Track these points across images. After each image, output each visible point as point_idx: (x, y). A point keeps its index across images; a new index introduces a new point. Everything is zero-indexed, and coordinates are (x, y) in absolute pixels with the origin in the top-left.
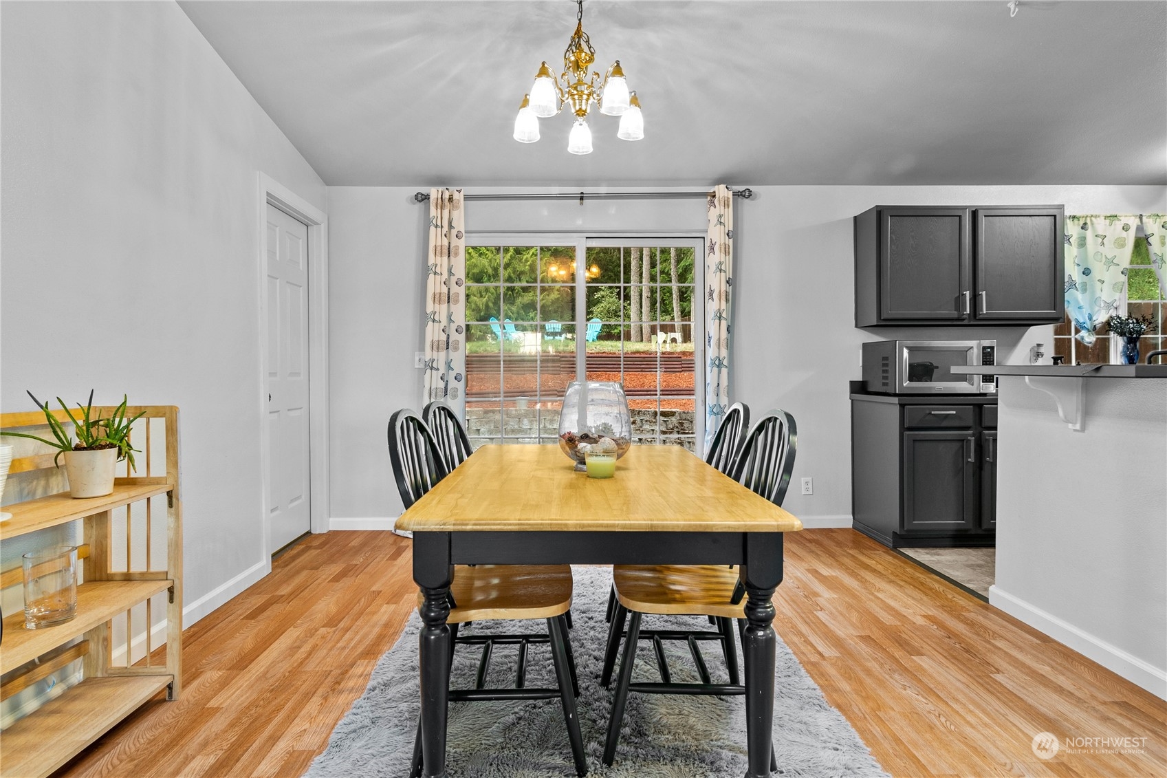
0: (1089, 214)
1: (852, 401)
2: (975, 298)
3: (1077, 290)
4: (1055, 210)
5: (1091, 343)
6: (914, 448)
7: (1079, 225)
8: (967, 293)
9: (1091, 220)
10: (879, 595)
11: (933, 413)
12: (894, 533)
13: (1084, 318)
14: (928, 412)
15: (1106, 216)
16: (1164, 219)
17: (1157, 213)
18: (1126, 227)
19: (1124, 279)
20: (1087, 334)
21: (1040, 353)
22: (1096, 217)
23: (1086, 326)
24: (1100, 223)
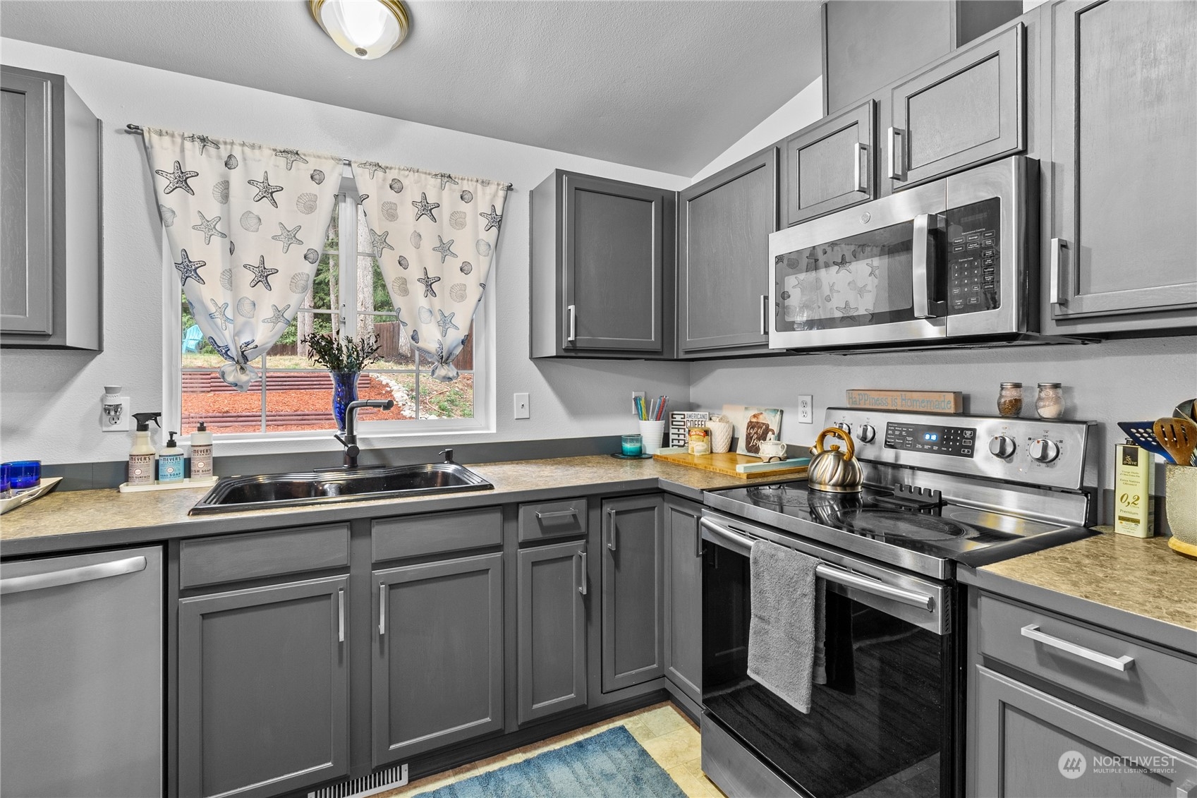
7: (219, 157)
9: (244, 152)
15: (275, 150)
16: (392, 175)
17: (377, 162)
18: (317, 177)
19: (309, 269)
20: (234, 368)
21: (110, 406)
22: (253, 147)
23: (228, 352)
24: (260, 160)
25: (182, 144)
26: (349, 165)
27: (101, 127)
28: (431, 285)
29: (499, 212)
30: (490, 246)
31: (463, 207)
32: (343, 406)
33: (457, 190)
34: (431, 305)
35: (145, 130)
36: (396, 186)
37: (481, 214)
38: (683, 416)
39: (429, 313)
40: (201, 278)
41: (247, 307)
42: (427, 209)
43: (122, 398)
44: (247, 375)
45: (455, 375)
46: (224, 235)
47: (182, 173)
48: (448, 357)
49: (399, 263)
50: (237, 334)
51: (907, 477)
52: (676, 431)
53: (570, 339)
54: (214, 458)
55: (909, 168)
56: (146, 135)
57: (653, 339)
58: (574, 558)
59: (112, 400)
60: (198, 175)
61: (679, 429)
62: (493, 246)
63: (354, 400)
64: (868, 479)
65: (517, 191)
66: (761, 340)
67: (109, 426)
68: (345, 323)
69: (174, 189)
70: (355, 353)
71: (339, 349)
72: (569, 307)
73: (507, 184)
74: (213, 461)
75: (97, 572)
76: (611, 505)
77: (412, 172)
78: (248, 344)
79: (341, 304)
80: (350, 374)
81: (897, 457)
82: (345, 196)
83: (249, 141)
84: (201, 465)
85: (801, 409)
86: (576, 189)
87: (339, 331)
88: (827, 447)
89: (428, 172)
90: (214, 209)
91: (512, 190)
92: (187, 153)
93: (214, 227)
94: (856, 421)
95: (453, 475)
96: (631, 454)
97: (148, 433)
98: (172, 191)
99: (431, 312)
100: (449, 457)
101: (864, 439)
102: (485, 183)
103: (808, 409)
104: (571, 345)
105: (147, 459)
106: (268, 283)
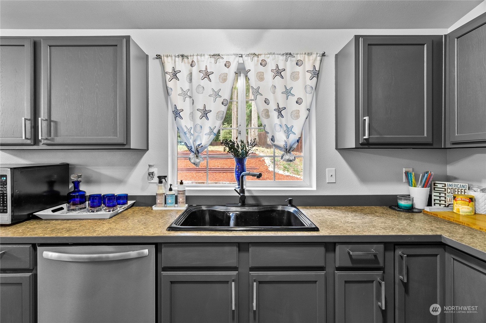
7: (189, 62)
15: (210, 55)
16: (261, 58)
17: (254, 52)
18: (227, 65)
19: (224, 109)
20: (194, 156)
21: (150, 172)
22: (201, 55)
23: (192, 149)
24: (204, 61)
25: (175, 59)
26: (242, 56)
27: (148, 58)
28: (281, 112)
29: (317, 69)
30: (312, 88)
31: (298, 69)
32: (239, 174)
33: (294, 60)
34: (281, 121)
35: (162, 55)
36: (263, 63)
37: (307, 72)
38: (444, 185)
39: (280, 127)
40: (181, 117)
41: (198, 128)
42: (279, 72)
43: (154, 169)
44: (199, 159)
45: (294, 159)
46: (190, 97)
47: (175, 72)
48: (290, 149)
49: (265, 102)
50: (195, 141)
52: (438, 194)
53: (364, 137)
54: (186, 196)
56: (162, 58)
57: (425, 135)
58: (374, 282)
59: (151, 170)
60: (180, 72)
61: (440, 193)
62: (314, 88)
63: (244, 172)
65: (328, 56)
67: (150, 181)
68: (240, 133)
69: (172, 79)
70: (245, 148)
71: (238, 146)
72: (364, 118)
73: (322, 53)
74: (186, 198)
75: (129, 255)
76: (402, 250)
77: (271, 55)
78: (199, 145)
79: (239, 125)
80: (242, 158)
82: (240, 73)
83: (199, 53)
84: (181, 199)
86: (369, 45)
87: (237, 137)
89: (279, 53)
90: (186, 86)
91: (325, 56)
92: (177, 63)
93: (187, 94)
95: (293, 213)
96: (405, 208)
97: (163, 184)
98: (171, 80)
99: (281, 126)
100: (291, 203)
102: (309, 54)
104: (365, 141)
105: (162, 196)
106: (207, 117)
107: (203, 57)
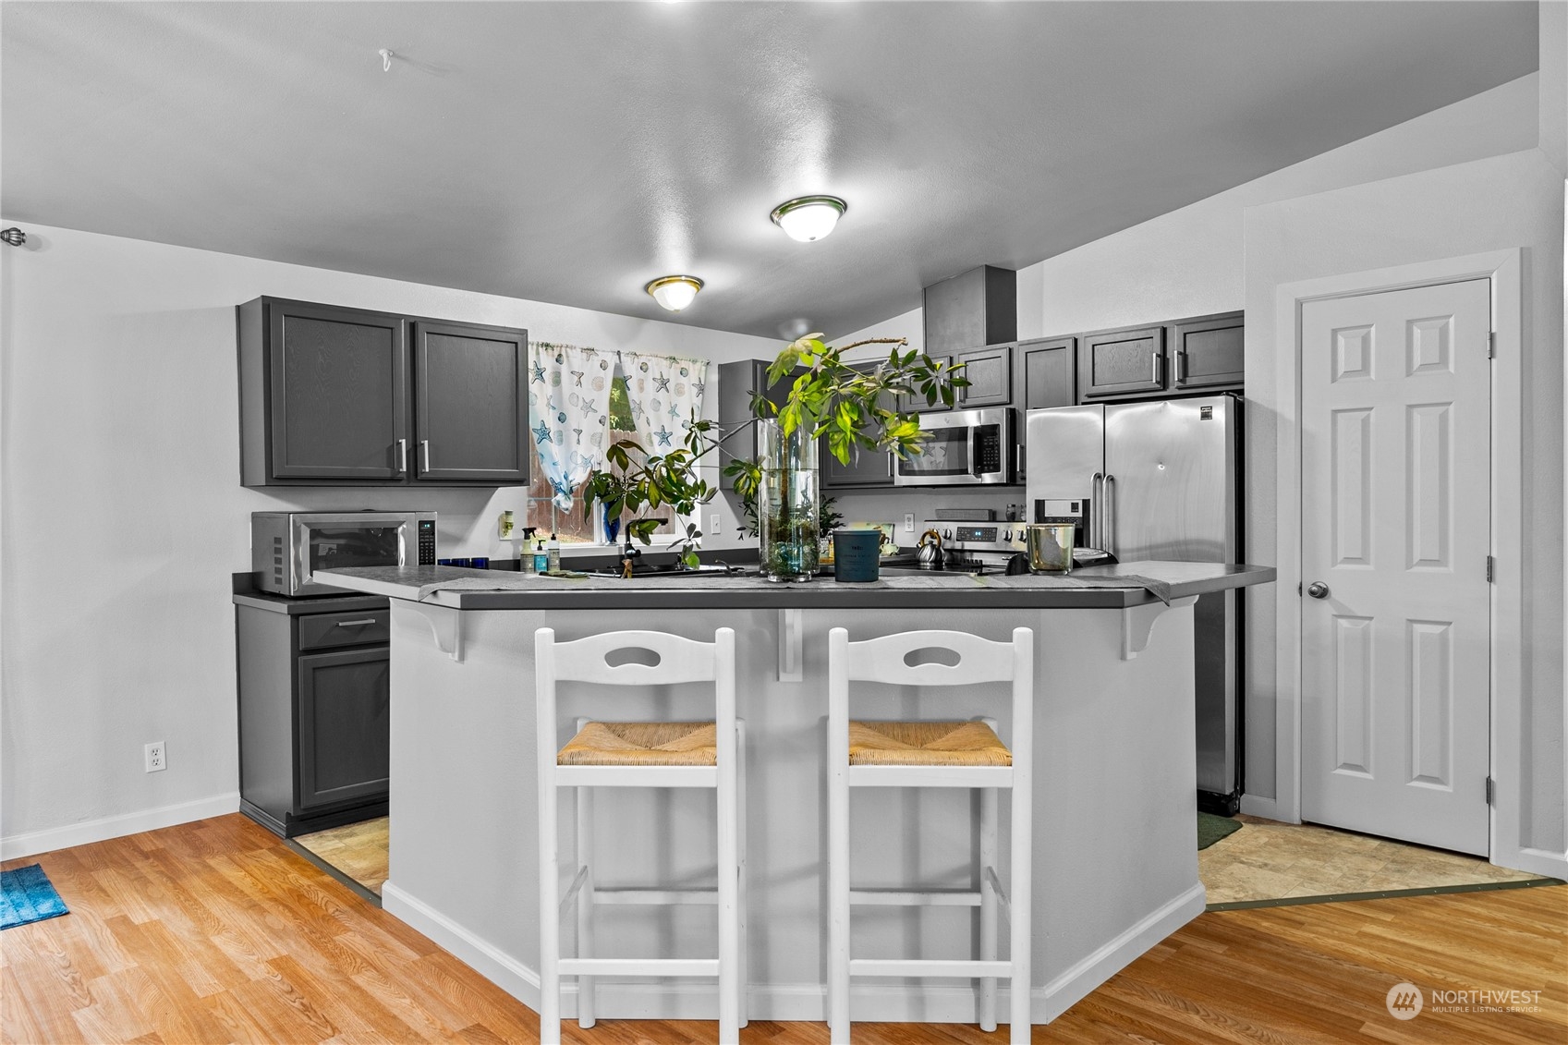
0: (564, 343)
1: (237, 606)
2: (415, 450)
3: (551, 441)
4: (516, 336)
5: (567, 509)
6: (314, 679)
7: (553, 356)
8: (404, 441)
9: (566, 352)
10: (217, 940)
11: (340, 624)
12: (288, 814)
13: (560, 479)
14: (335, 623)
15: (582, 349)
16: (643, 359)
17: (633, 351)
18: (603, 365)
19: (602, 429)
20: (565, 498)
21: (508, 523)
22: (571, 347)
23: (562, 488)
24: (575, 356)
25: (537, 349)
26: (620, 354)
29: (703, 382)
30: (699, 407)
31: (683, 380)
33: (679, 367)
36: (645, 368)
37: (693, 384)
42: (663, 383)
44: (571, 503)
46: (554, 408)
47: (538, 367)
49: (647, 422)
50: (566, 474)
51: (968, 557)
55: (966, 397)
60: (546, 370)
64: (948, 560)
66: (888, 479)
67: (503, 537)
69: (535, 379)
73: (706, 361)
77: (652, 357)
78: (572, 481)
81: (963, 546)
83: (568, 343)
84: (555, 562)
85: (906, 522)
88: (926, 542)
89: (663, 356)
90: (554, 391)
91: (709, 365)
92: (540, 355)
93: (550, 403)
94: (941, 527)
97: (529, 541)
98: (534, 382)
101: (945, 537)
102: (694, 362)
103: (912, 522)
105: (530, 557)
106: (579, 440)
107: (574, 351)
